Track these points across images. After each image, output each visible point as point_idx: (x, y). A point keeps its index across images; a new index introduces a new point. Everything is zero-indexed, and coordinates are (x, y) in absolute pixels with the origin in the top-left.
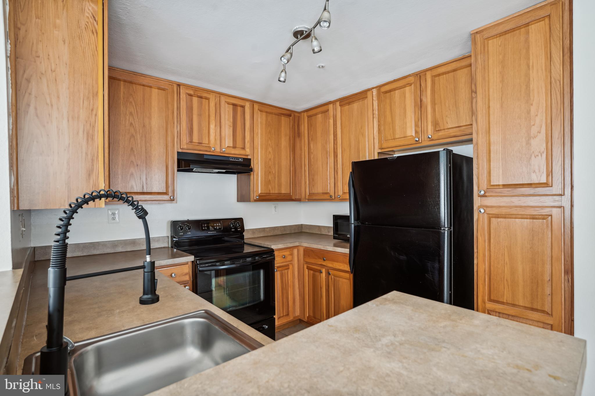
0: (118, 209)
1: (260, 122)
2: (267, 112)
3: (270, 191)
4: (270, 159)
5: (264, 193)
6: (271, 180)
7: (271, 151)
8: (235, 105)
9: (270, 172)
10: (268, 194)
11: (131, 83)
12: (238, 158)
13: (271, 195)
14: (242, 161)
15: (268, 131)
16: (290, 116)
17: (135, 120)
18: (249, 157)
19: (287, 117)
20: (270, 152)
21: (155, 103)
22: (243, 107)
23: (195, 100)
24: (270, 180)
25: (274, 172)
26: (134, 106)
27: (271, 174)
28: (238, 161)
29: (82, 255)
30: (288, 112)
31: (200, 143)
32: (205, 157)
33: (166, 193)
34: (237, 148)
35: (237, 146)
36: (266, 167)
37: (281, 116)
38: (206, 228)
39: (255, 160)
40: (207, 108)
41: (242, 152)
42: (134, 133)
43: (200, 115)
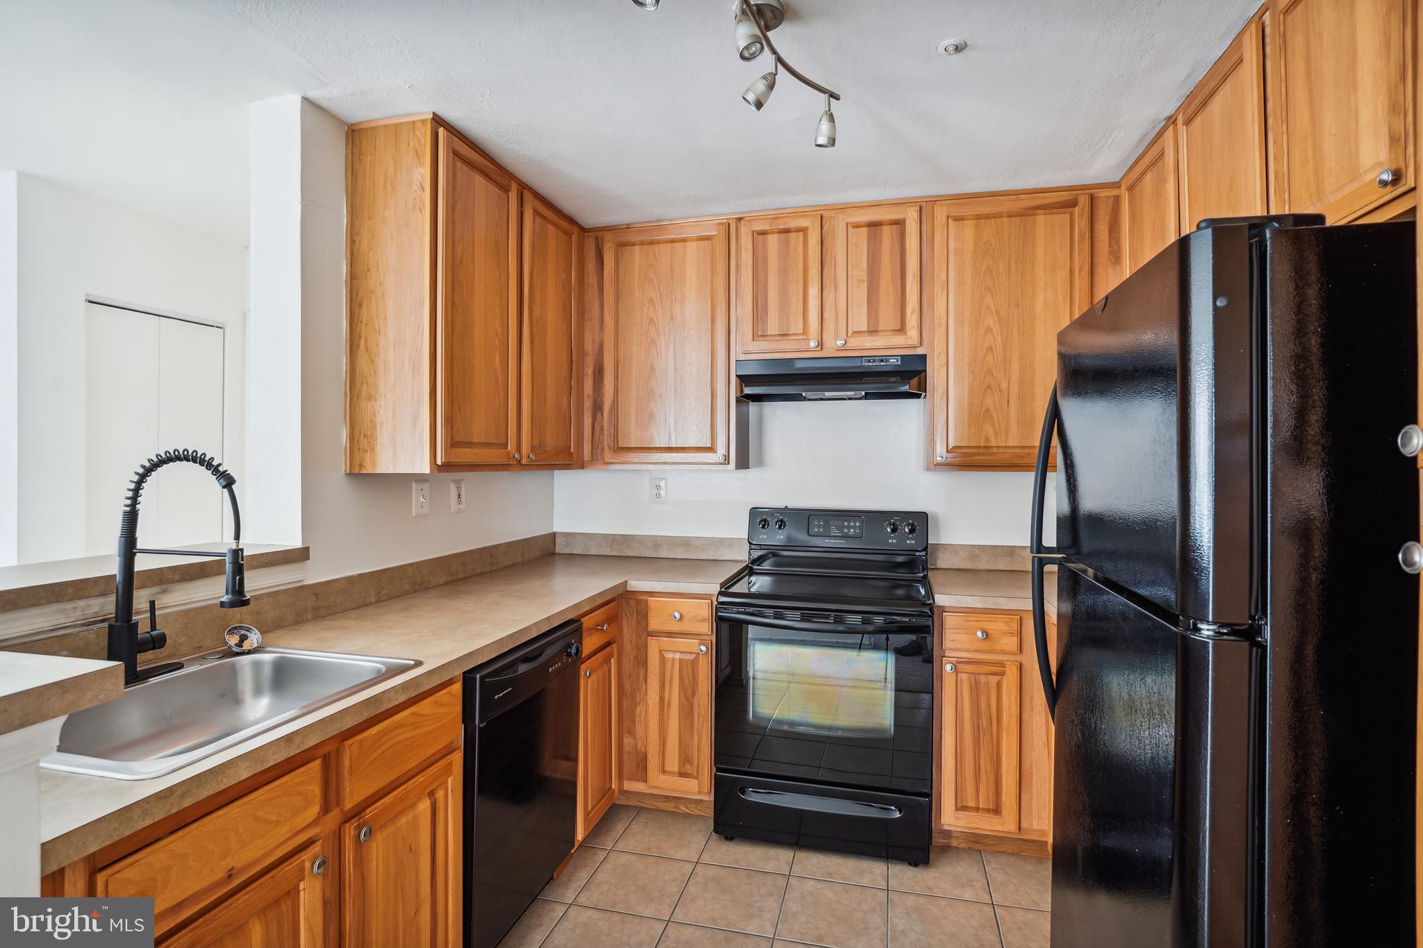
0: (664, 479)
1: (955, 249)
2: (978, 217)
3: (987, 440)
4: (990, 349)
5: (968, 447)
6: (991, 407)
7: (991, 326)
8: (874, 225)
9: (989, 387)
10: (982, 451)
11: (652, 243)
12: (883, 359)
13: (993, 454)
14: (899, 363)
15: (983, 269)
16: (1073, 204)
17: (658, 313)
18: (920, 351)
19: (1058, 213)
20: (989, 330)
21: (691, 271)
22: (900, 224)
23: (773, 240)
24: (988, 410)
25: (1004, 385)
26: (656, 284)
27: (992, 390)
28: (887, 363)
29: (611, 554)
30: (1065, 196)
31: (784, 335)
32: (799, 365)
33: (711, 449)
34: (879, 334)
35: (881, 327)
36: (973, 373)
37: (1034, 215)
38: (821, 530)
39: (938, 357)
40: (801, 251)
41: (898, 340)
42: (656, 337)
43: (784, 272)
